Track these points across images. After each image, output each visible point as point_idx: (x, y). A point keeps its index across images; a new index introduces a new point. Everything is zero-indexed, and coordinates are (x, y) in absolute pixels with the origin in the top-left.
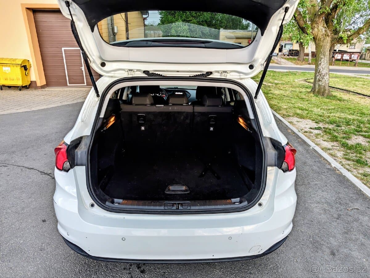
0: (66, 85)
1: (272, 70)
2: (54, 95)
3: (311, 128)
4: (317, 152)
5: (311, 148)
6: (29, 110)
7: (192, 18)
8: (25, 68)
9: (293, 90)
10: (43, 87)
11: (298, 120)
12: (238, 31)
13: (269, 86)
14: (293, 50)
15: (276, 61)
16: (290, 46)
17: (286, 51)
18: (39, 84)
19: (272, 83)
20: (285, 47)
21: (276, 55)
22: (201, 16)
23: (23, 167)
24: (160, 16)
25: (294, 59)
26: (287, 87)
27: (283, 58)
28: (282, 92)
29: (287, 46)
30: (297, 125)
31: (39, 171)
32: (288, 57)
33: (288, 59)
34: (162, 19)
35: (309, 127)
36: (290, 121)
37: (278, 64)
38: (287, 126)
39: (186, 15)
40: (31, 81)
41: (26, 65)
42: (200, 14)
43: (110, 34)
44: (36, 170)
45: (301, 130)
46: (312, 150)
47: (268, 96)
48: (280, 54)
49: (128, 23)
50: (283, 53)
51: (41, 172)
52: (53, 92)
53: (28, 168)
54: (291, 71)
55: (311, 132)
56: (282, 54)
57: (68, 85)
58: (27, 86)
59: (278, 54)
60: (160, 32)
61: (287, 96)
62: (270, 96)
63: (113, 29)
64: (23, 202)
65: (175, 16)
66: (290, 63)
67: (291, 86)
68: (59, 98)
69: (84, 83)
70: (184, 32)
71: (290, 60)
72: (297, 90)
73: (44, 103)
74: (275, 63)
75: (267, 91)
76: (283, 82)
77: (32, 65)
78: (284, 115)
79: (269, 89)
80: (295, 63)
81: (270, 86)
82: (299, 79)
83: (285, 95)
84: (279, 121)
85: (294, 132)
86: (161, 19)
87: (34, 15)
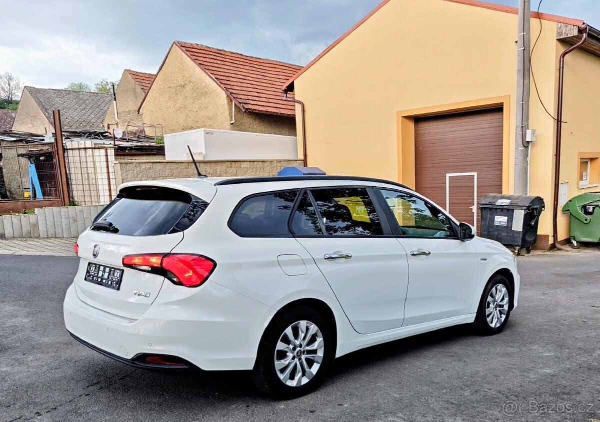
43: (518, 145)
49: (561, 122)
63: (524, 135)
87: (416, 126)
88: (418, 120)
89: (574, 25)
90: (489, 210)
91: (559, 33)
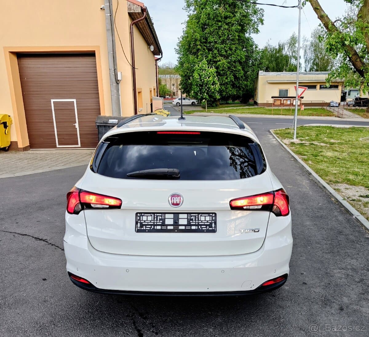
0: (55, 147)
1: (330, 125)
2: (41, 158)
3: (361, 196)
4: (359, 221)
5: (354, 217)
6: (12, 176)
7: (220, 58)
8: (5, 125)
9: (352, 151)
10: (25, 149)
11: (348, 186)
12: (284, 74)
13: (321, 146)
14: (360, 99)
15: (336, 113)
16: (357, 93)
17: (352, 100)
18: (20, 145)
19: (327, 143)
20: (349, 94)
21: (337, 105)
22: (233, 55)
23: (15, 233)
24: (178, 56)
25: (362, 111)
26: (345, 148)
27: (346, 109)
28: (336, 154)
29: (351, 93)
30: (344, 192)
31: (33, 237)
32: (354, 108)
33: (354, 111)
34: (181, 59)
35: (359, 195)
36: (336, 188)
37: (339, 117)
38: (331, 193)
39: (212, 54)
40: (11, 142)
41: (6, 122)
42: (232, 52)
43: (113, 82)
44: (30, 236)
45: (348, 198)
46: (355, 219)
47: (316, 159)
48: (342, 103)
49: (135, 68)
50: (347, 103)
51: (35, 238)
52: (38, 155)
53: (21, 235)
54: (355, 126)
55: (360, 201)
56: (345, 103)
57: (58, 146)
58: (5, 148)
59: (339, 104)
60: (179, 76)
61: (342, 160)
62: (318, 159)
63: (116, 75)
64: (21, 264)
65: (198, 56)
66: (357, 116)
67: (351, 146)
68: (47, 162)
69: (77, 144)
70: (210, 76)
71: (356, 113)
72: (358, 151)
73: (29, 168)
74: (336, 117)
75: (317, 153)
76: (342, 141)
77: (13, 122)
78: (330, 181)
79: (320, 150)
80: (362, 116)
81: (323, 146)
82: (365, 138)
83: (340, 157)
84: (323, 188)
85: (338, 201)
86: (179, 59)
87: (19, 60)
88: (20, 56)
89: (138, 5)
90: (103, 127)
91: (129, 9)
